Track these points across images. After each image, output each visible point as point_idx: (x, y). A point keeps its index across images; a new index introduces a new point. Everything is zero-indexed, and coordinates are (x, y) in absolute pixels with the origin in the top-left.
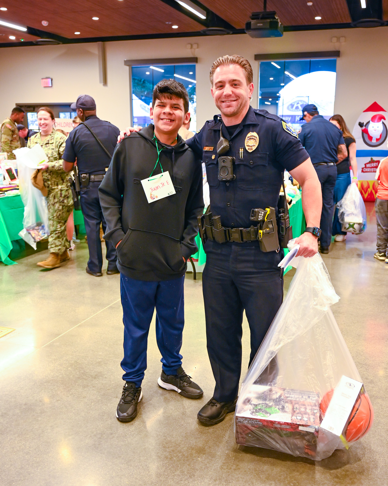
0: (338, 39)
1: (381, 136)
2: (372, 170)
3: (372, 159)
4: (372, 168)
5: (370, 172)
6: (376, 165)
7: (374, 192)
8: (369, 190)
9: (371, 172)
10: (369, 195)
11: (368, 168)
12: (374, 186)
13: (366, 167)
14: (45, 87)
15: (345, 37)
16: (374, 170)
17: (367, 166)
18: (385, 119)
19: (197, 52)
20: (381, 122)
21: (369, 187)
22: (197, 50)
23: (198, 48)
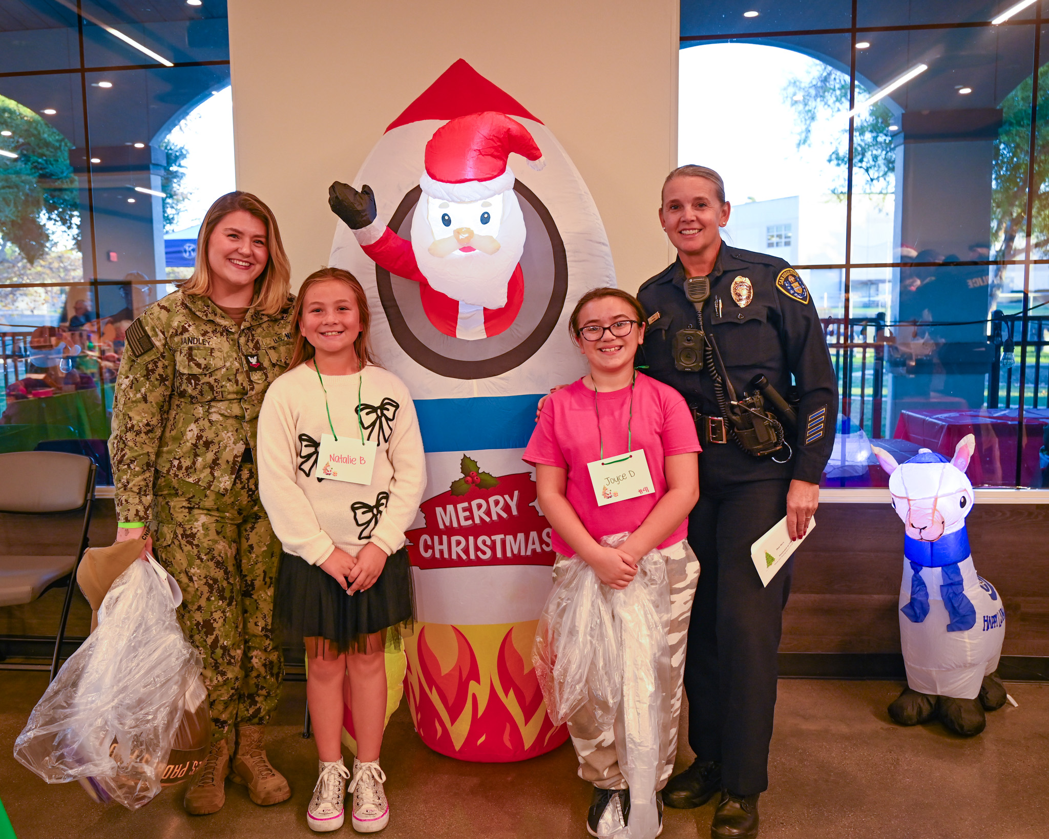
1: (515, 285)
2: (477, 549)
3: (467, 466)
4: (475, 531)
5: (469, 563)
6: (507, 508)
7: (511, 703)
8: (480, 691)
9: (479, 562)
10: (477, 725)
11: (450, 531)
12: (510, 664)
13: (432, 528)
16: (493, 548)
17: (446, 516)
18: (531, 152)
20: (506, 180)
21: (474, 674)
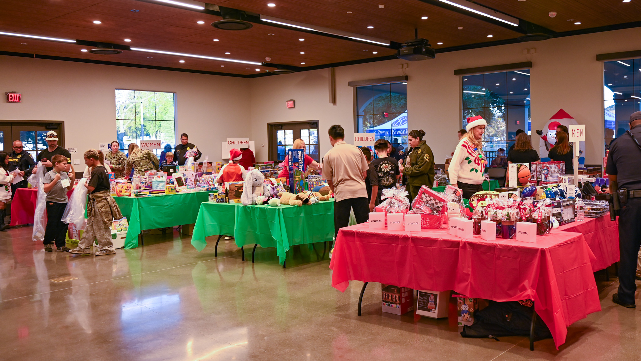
0: (529, 51)
14: (289, 108)
15: (535, 48)
19: (408, 71)
22: (407, 69)
23: (408, 67)
